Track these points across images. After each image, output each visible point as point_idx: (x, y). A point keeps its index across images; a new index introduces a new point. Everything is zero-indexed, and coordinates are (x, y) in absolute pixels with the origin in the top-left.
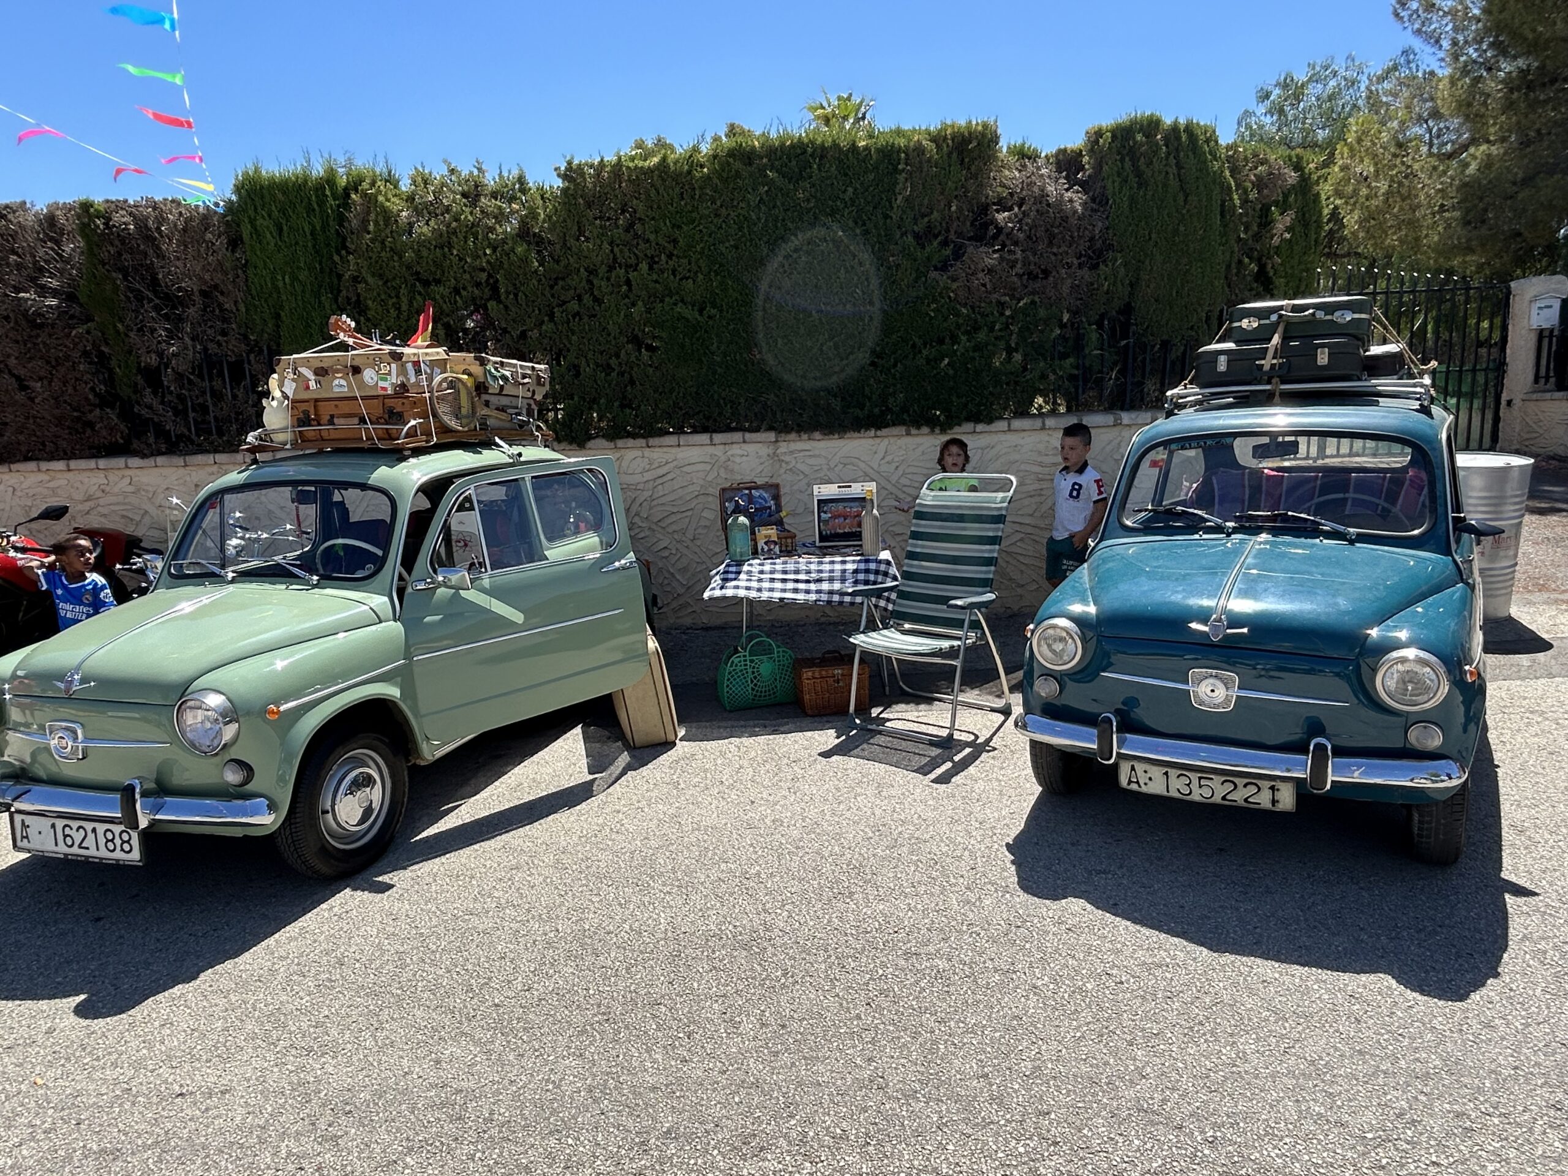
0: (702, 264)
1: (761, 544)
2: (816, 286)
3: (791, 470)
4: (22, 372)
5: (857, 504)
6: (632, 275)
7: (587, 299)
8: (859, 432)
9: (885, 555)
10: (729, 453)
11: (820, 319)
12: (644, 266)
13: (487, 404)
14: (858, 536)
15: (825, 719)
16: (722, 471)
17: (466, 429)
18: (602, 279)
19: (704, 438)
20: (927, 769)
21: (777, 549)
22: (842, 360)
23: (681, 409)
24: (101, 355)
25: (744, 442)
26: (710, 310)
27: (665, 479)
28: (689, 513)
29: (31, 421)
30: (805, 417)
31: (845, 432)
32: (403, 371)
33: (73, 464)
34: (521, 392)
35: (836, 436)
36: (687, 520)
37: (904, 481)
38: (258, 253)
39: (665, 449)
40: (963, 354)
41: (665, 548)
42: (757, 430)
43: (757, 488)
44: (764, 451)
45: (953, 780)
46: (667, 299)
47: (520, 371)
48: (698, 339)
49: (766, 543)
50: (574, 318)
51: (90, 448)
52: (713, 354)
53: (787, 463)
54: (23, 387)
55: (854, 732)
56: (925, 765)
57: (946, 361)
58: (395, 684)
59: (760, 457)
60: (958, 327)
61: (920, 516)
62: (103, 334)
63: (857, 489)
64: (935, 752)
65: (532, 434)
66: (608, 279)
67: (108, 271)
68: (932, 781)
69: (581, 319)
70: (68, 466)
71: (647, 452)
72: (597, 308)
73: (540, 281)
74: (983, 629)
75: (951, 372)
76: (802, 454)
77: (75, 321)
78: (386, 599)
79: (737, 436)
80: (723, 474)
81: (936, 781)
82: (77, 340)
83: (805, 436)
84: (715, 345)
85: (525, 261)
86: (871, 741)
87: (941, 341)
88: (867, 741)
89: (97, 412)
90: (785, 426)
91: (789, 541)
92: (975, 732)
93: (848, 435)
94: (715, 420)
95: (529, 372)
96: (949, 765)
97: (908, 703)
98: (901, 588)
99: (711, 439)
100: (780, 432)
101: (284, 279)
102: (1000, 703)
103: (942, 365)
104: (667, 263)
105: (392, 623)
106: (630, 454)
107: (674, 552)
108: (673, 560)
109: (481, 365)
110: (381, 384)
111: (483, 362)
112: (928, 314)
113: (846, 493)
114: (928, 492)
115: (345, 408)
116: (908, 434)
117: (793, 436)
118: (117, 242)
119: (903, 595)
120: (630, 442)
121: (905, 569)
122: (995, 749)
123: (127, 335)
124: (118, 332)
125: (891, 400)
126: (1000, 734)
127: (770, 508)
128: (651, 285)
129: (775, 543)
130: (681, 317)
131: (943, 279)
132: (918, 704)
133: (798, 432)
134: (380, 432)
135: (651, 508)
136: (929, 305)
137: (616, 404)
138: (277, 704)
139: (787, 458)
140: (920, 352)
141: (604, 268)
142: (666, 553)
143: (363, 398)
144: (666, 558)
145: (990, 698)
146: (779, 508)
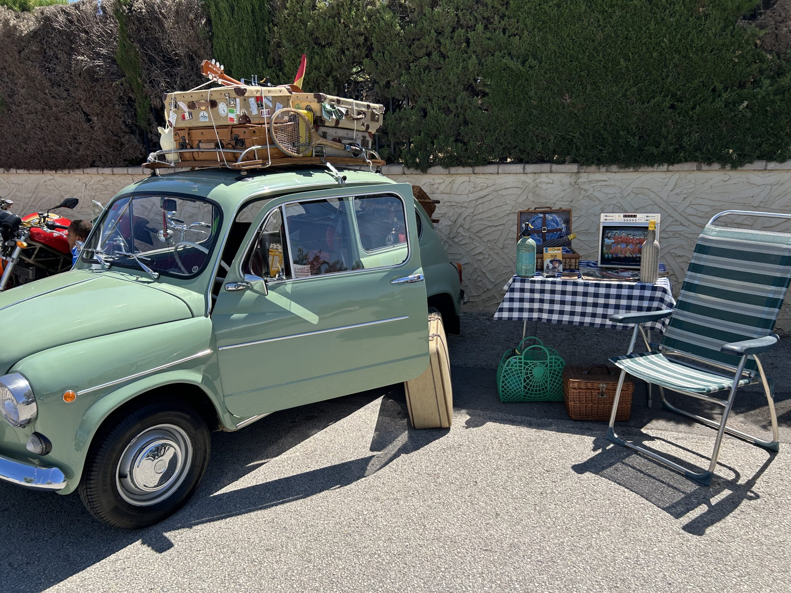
0: (528, 22)
1: (547, 262)
2: (626, 38)
3: (588, 197)
4: (87, 110)
5: (640, 232)
6: (471, 34)
7: (435, 56)
8: (652, 166)
9: (662, 282)
10: (538, 180)
11: (627, 67)
12: (480, 27)
13: (324, 136)
14: (637, 261)
15: (586, 425)
16: (530, 195)
17: (301, 155)
18: (447, 38)
19: (518, 168)
20: (680, 509)
21: (561, 268)
22: (643, 103)
23: (501, 144)
24: (130, 99)
25: (551, 172)
26: (532, 61)
27: (485, 200)
28: (501, 228)
29: (93, 142)
30: (605, 153)
31: (640, 166)
32: (246, 104)
33: (116, 170)
34: (355, 125)
35: (631, 169)
36: (500, 232)
37: (690, 211)
38: (219, 27)
39: (487, 176)
40: (763, 98)
41: (480, 253)
42: (563, 162)
43: (551, 213)
44: (567, 179)
45: (708, 531)
46: (497, 53)
47: (355, 108)
48: (519, 87)
49: (551, 262)
50: (424, 71)
51: (125, 160)
52: (530, 98)
53: (585, 190)
54: (89, 120)
55: (612, 445)
56: (678, 503)
57: (746, 103)
58: (198, 371)
59: (563, 185)
60: (761, 72)
61: (701, 249)
62: (130, 85)
63: (641, 219)
64: (691, 487)
65: (364, 161)
66: (452, 38)
67: (132, 42)
68: (684, 528)
69: (430, 71)
70: (113, 172)
71: (473, 178)
72: (442, 62)
73: (401, 41)
74: (757, 370)
75: (749, 114)
76: (599, 184)
77: (115, 77)
78: (202, 296)
79: (546, 167)
80: (531, 198)
81: (689, 528)
82: (115, 89)
83: (603, 169)
84: (533, 91)
85: (390, 25)
86: (626, 460)
87: (742, 86)
88: (621, 460)
89: (127, 137)
90: (587, 160)
91: (573, 261)
92: (737, 469)
93: (642, 169)
94: (528, 154)
95: (364, 109)
96: (703, 509)
97: (669, 419)
98: (674, 316)
99: (524, 169)
100: (582, 165)
101: (233, 45)
102: (766, 437)
103: (741, 107)
104: (500, 22)
105: (203, 318)
106: (460, 179)
107: (487, 257)
108: (486, 262)
109: (318, 102)
110: (231, 115)
111: (320, 100)
112: (731, 60)
113: (630, 222)
114: (713, 227)
115: (207, 134)
116: (699, 169)
117: (593, 168)
118: (136, 22)
119: (675, 323)
120: (461, 170)
121: (680, 298)
122: (757, 497)
123: (144, 86)
124: (138, 83)
125: (686, 139)
126: (763, 477)
127: (560, 230)
128: (485, 42)
129: (560, 262)
130: (506, 68)
131: (751, 27)
132: (678, 422)
133: (598, 165)
134: (230, 156)
135: (472, 222)
136: (734, 52)
137: (452, 139)
138: (76, 388)
139: (586, 187)
140: (719, 96)
141: (449, 29)
142: (480, 257)
143: (219, 127)
144: (480, 260)
145: (756, 428)
146: (569, 232)
